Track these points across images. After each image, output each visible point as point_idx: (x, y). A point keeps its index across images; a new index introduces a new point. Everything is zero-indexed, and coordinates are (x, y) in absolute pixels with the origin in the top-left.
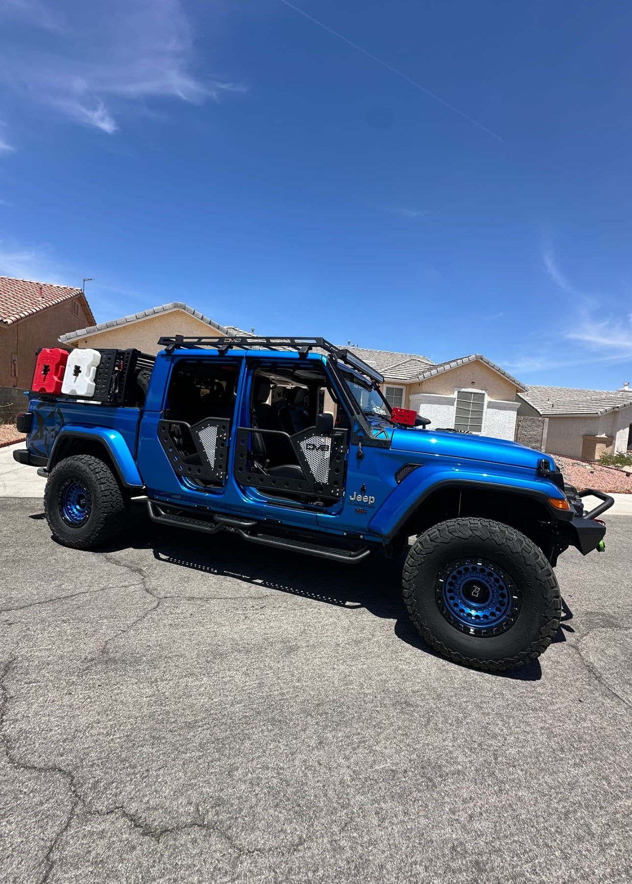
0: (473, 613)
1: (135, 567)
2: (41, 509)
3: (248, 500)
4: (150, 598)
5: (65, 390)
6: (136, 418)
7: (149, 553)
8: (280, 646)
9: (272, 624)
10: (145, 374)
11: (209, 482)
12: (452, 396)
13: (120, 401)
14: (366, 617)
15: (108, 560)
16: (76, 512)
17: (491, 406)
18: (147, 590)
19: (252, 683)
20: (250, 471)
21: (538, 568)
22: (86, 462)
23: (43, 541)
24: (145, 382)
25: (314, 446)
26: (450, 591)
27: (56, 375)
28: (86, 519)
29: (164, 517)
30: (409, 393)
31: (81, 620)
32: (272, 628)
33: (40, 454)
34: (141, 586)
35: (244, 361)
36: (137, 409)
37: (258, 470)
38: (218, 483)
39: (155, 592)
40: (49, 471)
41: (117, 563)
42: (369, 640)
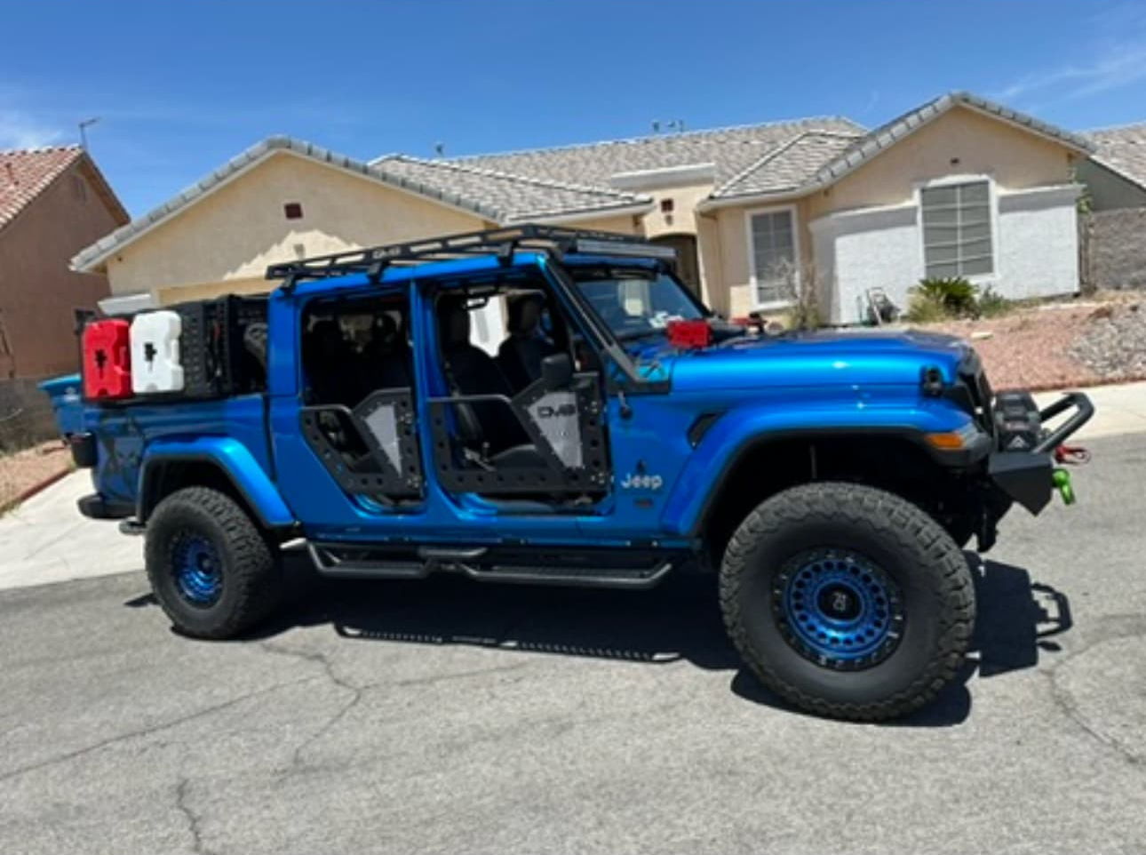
0: (832, 634)
1: (311, 653)
2: (146, 587)
3: (467, 515)
4: (342, 692)
5: (139, 386)
6: (258, 413)
7: (329, 629)
8: (544, 726)
9: (532, 700)
10: (255, 330)
11: (399, 498)
12: (908, 204)
13: (227, 387)
14: (686, 673)
15: (268, 649)
16: (201, 583)
17: (1008, 205)
18: (338, 682)
19: (506, 773)
20: (461, 467)
21: (920, 548)
22: (196, 500)
23: (161, 637)
24: (258, 343)
25: (551, 410)
26: (799, 607)
27: (117, 362)
28: (219, 591)
29: (340, 566)
30: (805, 219)
31: (254, 730)
32: (533, 704)
33: (121, 498)
34: (327, 678)
35: (413, 287)
36: (258, 396)
37: (473, 464)
38: (414, 496)
39: (350, 683)
40: (141, 525)
41: (282, 651)
42: (686, 703)
